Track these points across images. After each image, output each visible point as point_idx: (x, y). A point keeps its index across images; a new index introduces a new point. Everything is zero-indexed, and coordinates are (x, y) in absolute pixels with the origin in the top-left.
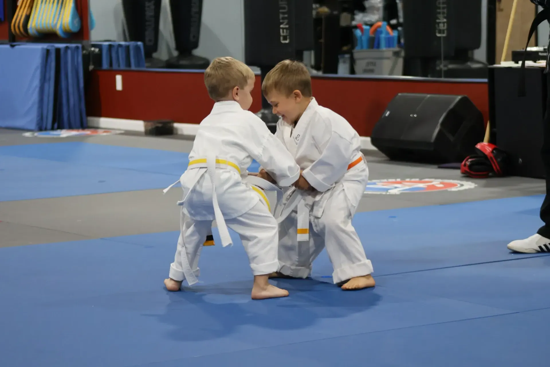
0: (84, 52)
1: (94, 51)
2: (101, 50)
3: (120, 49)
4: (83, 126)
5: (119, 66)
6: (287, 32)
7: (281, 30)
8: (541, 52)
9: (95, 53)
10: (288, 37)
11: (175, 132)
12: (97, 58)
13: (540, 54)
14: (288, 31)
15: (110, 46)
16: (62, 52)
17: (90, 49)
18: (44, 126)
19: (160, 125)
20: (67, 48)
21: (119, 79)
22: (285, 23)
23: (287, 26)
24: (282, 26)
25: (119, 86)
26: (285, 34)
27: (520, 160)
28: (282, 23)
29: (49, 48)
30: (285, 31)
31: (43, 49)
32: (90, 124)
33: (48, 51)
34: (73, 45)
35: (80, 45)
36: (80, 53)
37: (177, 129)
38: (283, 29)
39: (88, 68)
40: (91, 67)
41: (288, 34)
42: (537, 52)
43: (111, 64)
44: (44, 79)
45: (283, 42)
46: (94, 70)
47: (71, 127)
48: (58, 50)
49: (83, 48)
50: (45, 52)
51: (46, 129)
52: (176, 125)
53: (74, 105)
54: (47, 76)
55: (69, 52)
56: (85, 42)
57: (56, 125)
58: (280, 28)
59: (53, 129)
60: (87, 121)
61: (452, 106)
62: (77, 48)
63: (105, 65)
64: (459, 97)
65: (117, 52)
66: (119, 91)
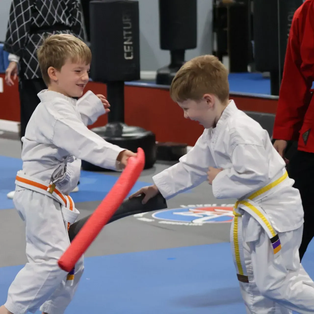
6: (130, 48)
7: (125, 47)
10: (132, 53)
14: (132, 48)
21: (1, 81)
22: (128, 40)
23: (131, 43)
24: (125, 43)
26: (129, 51)
28: (126, 40)
30: (129, 47)
38: (127, 45)
41: (132, 50)
45: (127, 58)
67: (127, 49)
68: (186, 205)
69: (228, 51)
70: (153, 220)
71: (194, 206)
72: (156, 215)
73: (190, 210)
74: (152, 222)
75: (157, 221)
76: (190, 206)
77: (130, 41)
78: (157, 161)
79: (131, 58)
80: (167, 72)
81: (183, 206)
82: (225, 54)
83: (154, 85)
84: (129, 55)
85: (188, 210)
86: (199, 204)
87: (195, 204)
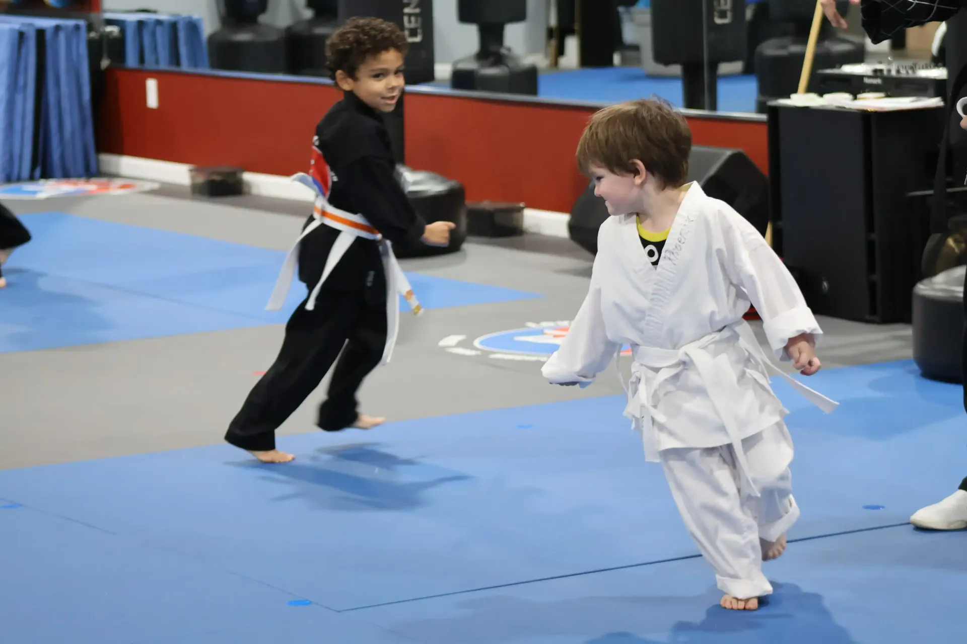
0: (93, 35)
1: (111, 33)
2: (123, 31)
3: (159, 30)
4: (91, 172)
5: (157, 62)
6: (416, 22)
7: (406, 19)
8: (869, 77)
9: (111, 37)
10: (419, 31)
11: (245, 189)
12: (117, 47)
13: (866, 81)
14: (420, 20)
15: (141, 24)
16: (49, 36)
17: (101, 30)
18: (15, 173)
19: (217, 178)
20: (57, 28)
21: (152, 86)
22: (412, 6)
23: (417, 11)
24: (407, 10)
25: (152, 100)
26: (413, 25)
27: (825, 284)
28: (408, 5)
29: (24, 29)
30: (413, 19)
31: (12, 30)
32: (104, 168)
33: (21, 36)
34: (70, 23)
35: (82, 23)
36: (84, 36)
37: (249, 185)
38: (410, 15)
39: (99, 65)
40: (105, 63)
41: (419, 25)
42: (860, 78)
43: (142, 60)
44: (14, 86)
45: (411, 40)
46: (108, 69)
47: (66, 175)
48: (41, 33)
49: (90, 28)
50: (16, 36)
51: (19, 179)
52: (248, 177)
53: (73, 134)
54: (21, 82)
55: (62, 37)
56: (93, 16)
57: (38, 172)
58: (403, 14)
59: (32, 178)
60: (98, 162)
61: (712, 171)
62: (77, 28)
63: (131, 61)
64: (728, 153)
65: (154, 34)
66: (152, 110)
67: (410, 21)
68: (538, 321)
69: (577, 26)
70: (479, 353)
71: (551, 324)
72: (481, 343)
73: (546, 331)
74: (477, 356)
75: (485, 354)
76: (544, 324)
77: (415, 7)
78: (469, 238)
79: (418, 39)
80: (472, 66)
81: (532, 325)
82: (571, 32)
83: (447, 91)
84: (413, 33)
85: (541, 332)
86: (563, 320)
87: (554, 320)
